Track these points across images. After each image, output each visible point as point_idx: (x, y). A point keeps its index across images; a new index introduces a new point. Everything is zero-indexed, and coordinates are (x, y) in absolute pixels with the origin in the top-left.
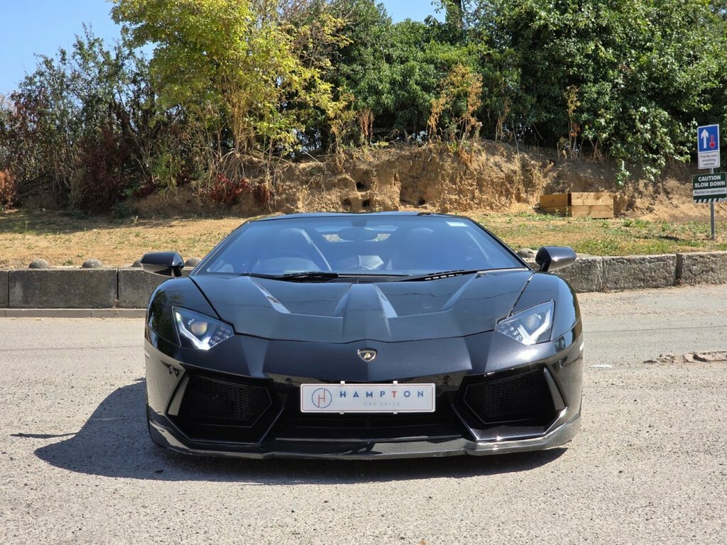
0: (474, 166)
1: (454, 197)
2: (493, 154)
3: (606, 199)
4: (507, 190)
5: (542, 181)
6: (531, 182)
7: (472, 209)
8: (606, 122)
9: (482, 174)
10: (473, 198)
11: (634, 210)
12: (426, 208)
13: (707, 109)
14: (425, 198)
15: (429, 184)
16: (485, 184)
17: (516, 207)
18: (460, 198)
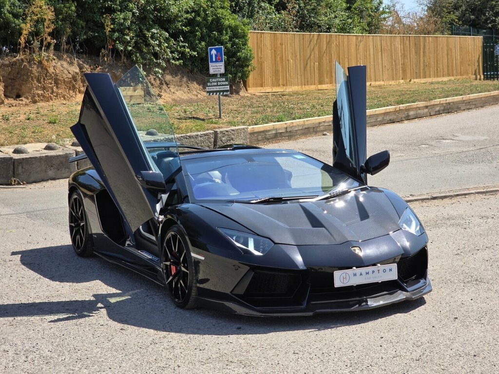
0: (51, 70)
1: (40, 92)
2: (60, 60)
3: (140, 91)
4: (74, 86)
7: (52, 100)
8: (130, 39)
9: (57, 76)
10: (52, 92)
11: (151, 97)
12: (22, 100)
13: (187, 30)
14: (21, 93)
15: (23, 84)
16: (60, 82)
18: (44, 92)
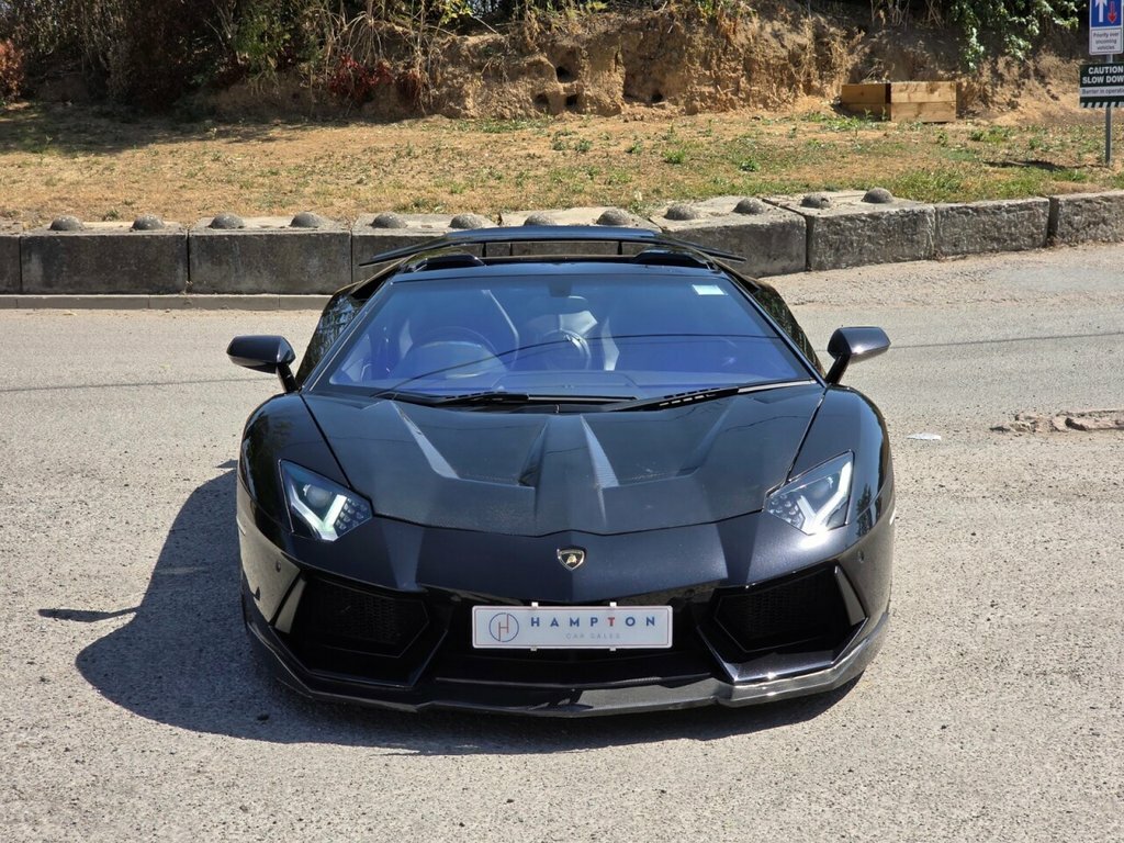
0: (739, 39)
1: (706, 90)
2: (771, 19)
3: (945, 93)
4: (791, 77)
5: (845, 59)
6: (828, 61)
7: (735, 109)
9: (751, 52)
10: (737, 91)
11: (988, 106)
12: (663, 107)
14: (662, 91)
15: (668, 70)
16: (757, 67)
17: (805, 103)
18: (717, 91)
